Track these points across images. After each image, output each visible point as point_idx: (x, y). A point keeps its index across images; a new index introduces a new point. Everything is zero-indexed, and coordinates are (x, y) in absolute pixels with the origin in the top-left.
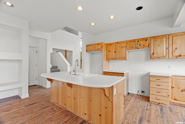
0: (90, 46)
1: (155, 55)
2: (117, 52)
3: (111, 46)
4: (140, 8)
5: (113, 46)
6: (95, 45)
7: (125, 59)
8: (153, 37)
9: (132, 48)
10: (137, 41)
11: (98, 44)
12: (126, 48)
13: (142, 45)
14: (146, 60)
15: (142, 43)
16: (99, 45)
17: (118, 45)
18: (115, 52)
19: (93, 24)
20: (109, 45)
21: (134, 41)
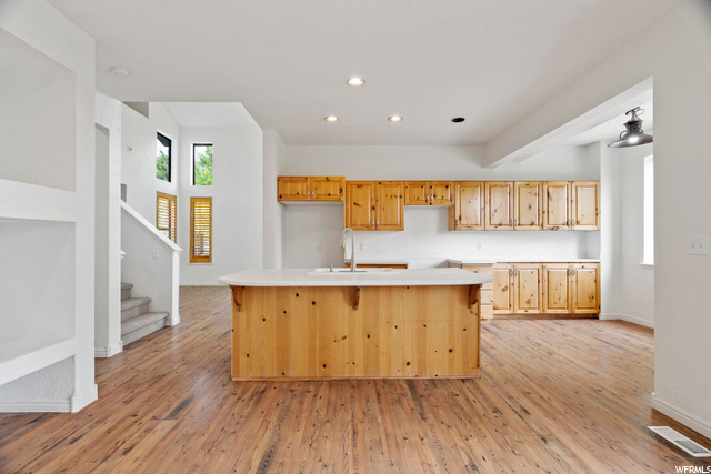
0: (297, 182)
1: (463, 222)
2: (378, 209)
3: (359, 190)
4: (459, 120)
5: (368, 190)
6: (316, 180)
7: (400, 227)
8: (460, 183)
9: (416, 201)
10: (428, 185)
11: (327, 179)
12: (403, 200)
13: (439, 197)
14: (441, 231)
15: (440, 191)
16: (332, 184)
17: (382, 189)
18: (373, 208)
19: (332, 119)
20: (355, 188)
21: (421, 184)
